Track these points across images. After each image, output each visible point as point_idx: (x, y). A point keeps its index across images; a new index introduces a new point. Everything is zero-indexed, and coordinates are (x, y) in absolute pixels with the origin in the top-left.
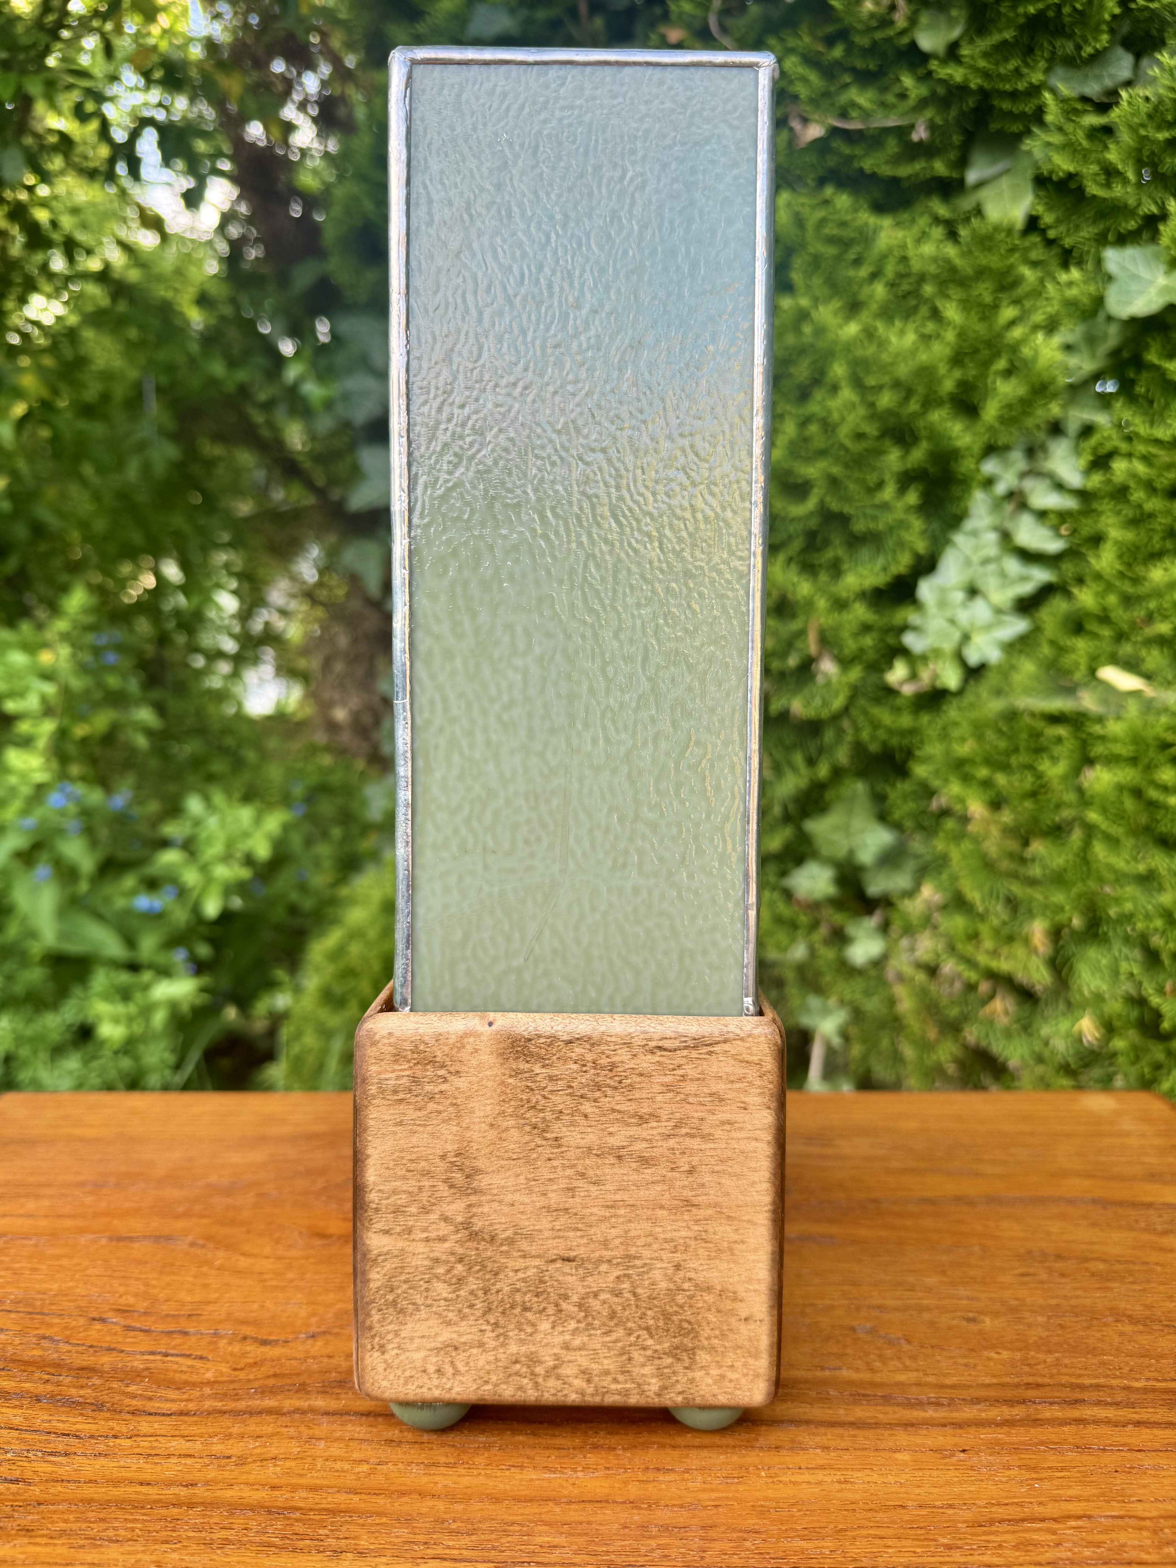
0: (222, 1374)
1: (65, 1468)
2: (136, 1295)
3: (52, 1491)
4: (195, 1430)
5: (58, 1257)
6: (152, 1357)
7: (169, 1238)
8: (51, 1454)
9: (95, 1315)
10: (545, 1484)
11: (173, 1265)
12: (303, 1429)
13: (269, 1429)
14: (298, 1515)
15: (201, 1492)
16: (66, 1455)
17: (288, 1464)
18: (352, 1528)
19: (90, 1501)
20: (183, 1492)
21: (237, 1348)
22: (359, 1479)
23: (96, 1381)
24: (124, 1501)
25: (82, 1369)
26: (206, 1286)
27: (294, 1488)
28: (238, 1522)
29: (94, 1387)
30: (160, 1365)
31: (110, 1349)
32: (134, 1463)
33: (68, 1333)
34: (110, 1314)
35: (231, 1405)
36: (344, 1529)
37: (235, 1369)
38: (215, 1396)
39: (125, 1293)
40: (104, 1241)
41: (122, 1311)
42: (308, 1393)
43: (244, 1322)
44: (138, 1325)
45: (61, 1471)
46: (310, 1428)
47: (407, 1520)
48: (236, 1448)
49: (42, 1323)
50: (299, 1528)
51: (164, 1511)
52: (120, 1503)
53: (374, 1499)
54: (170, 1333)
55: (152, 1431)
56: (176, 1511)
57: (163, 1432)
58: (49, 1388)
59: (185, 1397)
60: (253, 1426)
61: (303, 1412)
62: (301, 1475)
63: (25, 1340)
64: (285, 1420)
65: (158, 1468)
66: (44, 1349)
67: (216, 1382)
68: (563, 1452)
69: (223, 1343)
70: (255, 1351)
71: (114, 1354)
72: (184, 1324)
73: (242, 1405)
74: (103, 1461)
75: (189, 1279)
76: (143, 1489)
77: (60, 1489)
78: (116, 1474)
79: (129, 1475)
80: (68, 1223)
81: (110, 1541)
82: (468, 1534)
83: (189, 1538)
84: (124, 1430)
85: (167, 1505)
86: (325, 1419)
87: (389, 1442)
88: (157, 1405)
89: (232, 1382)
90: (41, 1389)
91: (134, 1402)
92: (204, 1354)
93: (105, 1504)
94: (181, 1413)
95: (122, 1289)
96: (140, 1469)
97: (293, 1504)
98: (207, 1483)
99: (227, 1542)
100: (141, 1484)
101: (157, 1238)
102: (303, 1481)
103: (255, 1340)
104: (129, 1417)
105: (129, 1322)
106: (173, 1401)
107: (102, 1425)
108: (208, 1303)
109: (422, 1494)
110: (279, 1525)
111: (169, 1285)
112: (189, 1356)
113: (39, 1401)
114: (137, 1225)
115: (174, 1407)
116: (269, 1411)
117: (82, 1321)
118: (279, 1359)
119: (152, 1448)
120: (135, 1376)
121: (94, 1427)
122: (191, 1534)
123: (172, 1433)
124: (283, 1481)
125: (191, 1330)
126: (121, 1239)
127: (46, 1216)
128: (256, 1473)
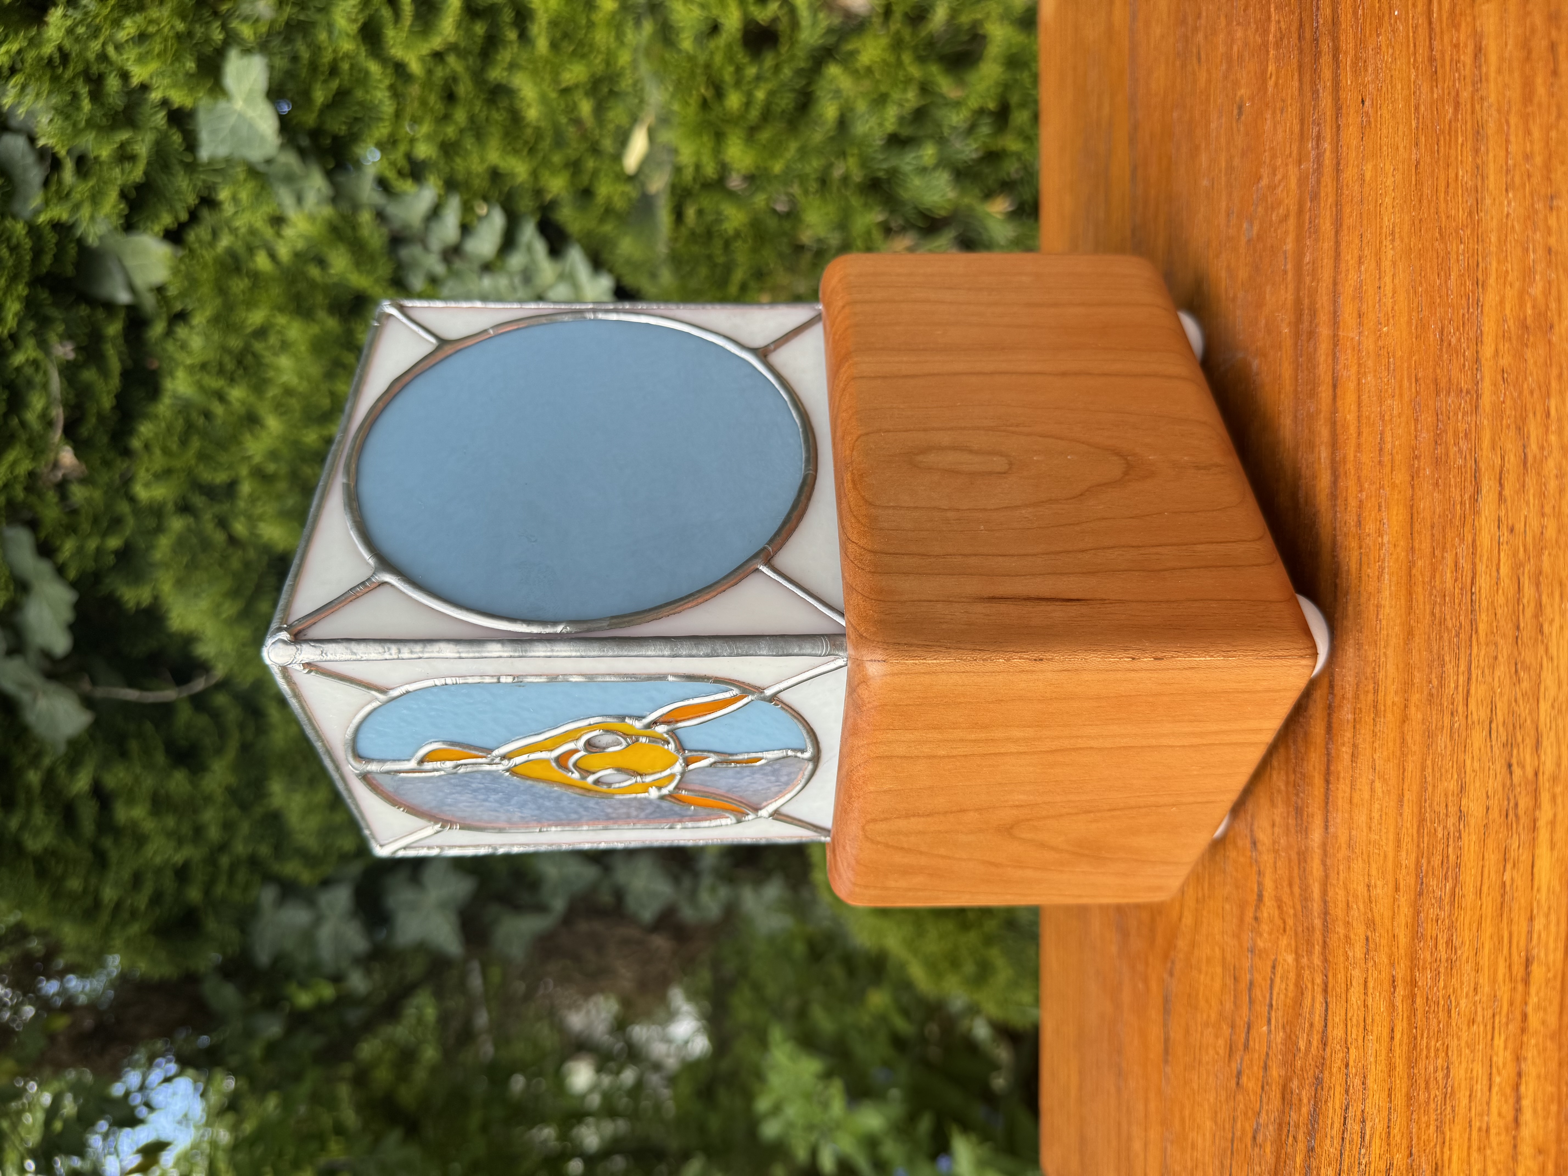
0: (1289, 945)
1: (1376, 1124)
2: (1217, 1037)
3: (1398, 1138)
4: (1341, 976)
5: (1183, 1120)
6: (1273, 1021)
7: (1166, 1000)
8: (1363, 1138)
9: (1233, 1083)
10: (1394, 579)
11: (1189, 996)
12: (1340, 856)
13: (1341, 893)
14: (1424, 861)
15: (1401, 972)
16: (1364, 1121)
17: (1374, 872)
18: (1437, 799)
19: (1409, 1098)
20: (1401, 991)
21: (1265, 928)
22: (1389, 792)
23: (1295, 1084)
24: (1409, 1059)
25: (1283, 1098)
26: (1209, 960)
27: (1397, 865)
28: (1430, 929)
29: (1301, 1086)
30: (1280, 1013)
31: (1266, 1068)
32: (1372, 1046)
33: (1250, 1113)
34: (1234, 1066)
35: (1318, 935)
36: (1436, 808)
37: (1285, 930)
38: (1310, 953)
39: (1215, 1048)
40: (1168, 1069)
41: (1231, 1051)
42: (1307, 848)
43: (1241, 920)
44: (1243, 1036)
45: (1380, 1127)
46: (1340, 847)
47: (1430, 735)
48: (1359, 930)
49: (1241, 1139)
50: (1436, 860)
51: (1419, 1014)
52: (1412, 1063)
53: (1408, 774)
54: (1251, 1001)
55: (1342, 1026)
56: (1419, 1000)
57: (1343, 1013)
58: (1301, 1137)
59: (1310, 986)
60: (1338, 911)
61: (1325, 853)
62: (1385, 857)
63: (1256, 1160)
64: (1333, 875)
65: (1377, 1018)
66: (1265, 1140)
67: (1296, 953)
68: (1364, 559)
69: (1260, 944)
70: (1269, 908)
71: (1270, 1063)
72: (1243, 985)
73: (1318, 923)
74: (1370, 1082)
75: (1202, 977)
76: (1398, 1036)
77: (1396, 1131)
78: (1382, 1066)
79: (1384, 1052)
80: (1152, 1106)
81: (1447, 1076)
82: (1443, 666)
83: (1445, 987)
84: (1341, 1055)
85: (1413, 1011)
86: (1332, 830)
87: (1354, 757)
88: (1317, 1018)
89: (1296, 934)
90: (1301, 1146)
91: (1315, 1043)
92: (1269, 963)
93: (1412, 1078)
94: (1325, 991)
95: (1211, 1052)
96: (1378, 1039)
97: (1413, 866)
98: (1392, 965)
99: (1449, 942)
100: (1392, 1038)
101: (1166, 1009)
102: (1391, 855)
103: (1258, 907)
104: (1328, 1050)
105: (1241, 1047)
106: (1313, 999)
107: (1335, 1079)
108: (1224, 958)
109: (1405, 719)
110: (1433, 883)
111: (1207, 1001)
112: (1272, 980)
113: (1312, 1149)
114: (1155, 1033)
115: (1319, 998)
116: (1324, 893)
117: (1240, 1097)
118: (1275, 881)
119: (1358, 1026)
120: (1290, 1040)
121: (1339, 1090)
122: (1442, 984)
123: (1343, 1002)
124: (1390, 878)
125: (1248, 976)
126: (1166, 1051)
127: (1146, 1130)
128: (1382, 909)
